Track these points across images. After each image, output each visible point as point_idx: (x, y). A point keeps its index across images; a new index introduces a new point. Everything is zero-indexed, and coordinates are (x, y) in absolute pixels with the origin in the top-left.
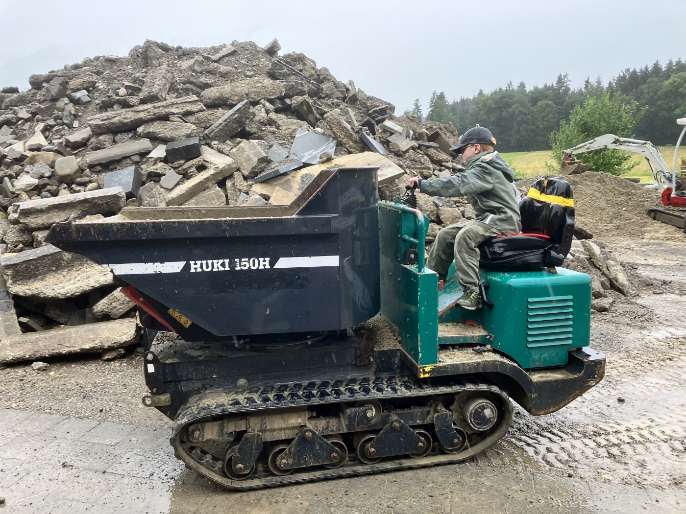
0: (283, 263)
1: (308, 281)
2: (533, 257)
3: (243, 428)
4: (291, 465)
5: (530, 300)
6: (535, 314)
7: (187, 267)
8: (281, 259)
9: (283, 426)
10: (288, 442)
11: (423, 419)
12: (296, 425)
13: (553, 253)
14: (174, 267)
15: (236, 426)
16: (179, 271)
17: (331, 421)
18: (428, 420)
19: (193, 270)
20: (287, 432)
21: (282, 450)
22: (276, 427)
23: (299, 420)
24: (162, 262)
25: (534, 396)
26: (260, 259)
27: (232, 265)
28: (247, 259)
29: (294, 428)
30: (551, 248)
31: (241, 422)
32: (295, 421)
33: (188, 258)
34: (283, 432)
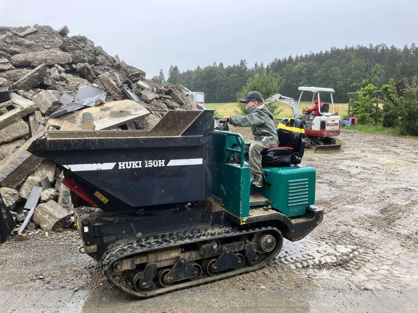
0: (173, 163)
1: (186, 173)
2: (287, 159)
3: (145, 261)
4: (172, 280)
5: (290, 181)
6: (292, 188)
7: (117, 166)
8: (171, 160)
9: (168, 258)
10: (170, 267)
11: (239, 248)
12: (174, 257)
13: (297, 157)
14: (109, 166)
15: (141, 260)
16: (112, 168)
17: (192, 253)
18: (242, 248)
19: (120, 168)
20: (169, 261)
21: (167, 272)
22: (163, 259)
23: (176, 254)
24: (102, 163)
25: (293, 231)
26: (159, 161)
27: (143, 164)
28: (151, 161)
29: (172, 259)
30: (295, 154)
31: (144, 257)
32: (174, 254)
33: (117, 160)
34: (166, 262)
